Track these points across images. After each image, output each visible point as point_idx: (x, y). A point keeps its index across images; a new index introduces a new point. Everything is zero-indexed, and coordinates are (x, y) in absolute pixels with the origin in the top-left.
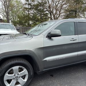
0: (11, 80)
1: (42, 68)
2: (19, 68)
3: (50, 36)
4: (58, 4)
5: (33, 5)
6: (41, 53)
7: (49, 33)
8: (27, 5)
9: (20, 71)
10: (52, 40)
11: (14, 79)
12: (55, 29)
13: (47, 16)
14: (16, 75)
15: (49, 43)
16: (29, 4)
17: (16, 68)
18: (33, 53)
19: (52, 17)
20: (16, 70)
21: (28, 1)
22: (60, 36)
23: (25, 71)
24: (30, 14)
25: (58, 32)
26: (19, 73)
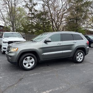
0: (26, 64)
1: (41, 59)
2: (30, 58)
3: (46, 42)
4: (59, 13)
5: (36, 15)
6: (41, 50)
7: (45, 40)
8: (31, 15)
9: (30, 60)
10: (47, 44)
11: (27, 63)
12: (49, 38)
13: (49, 24)
15: (45, 45)
16: (33, 14)
17: (28, 58)
18: (37, 50)
19: (54, 25)
20: (29, 58)
21: (31, 12)
22: (51, 42)
23: (33, 60)
24: (33, 22)
25: (50, 40)
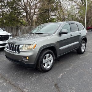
0: (45, 63)
3: (60, 34)
14: (48, 60)
26: (49, 58)
